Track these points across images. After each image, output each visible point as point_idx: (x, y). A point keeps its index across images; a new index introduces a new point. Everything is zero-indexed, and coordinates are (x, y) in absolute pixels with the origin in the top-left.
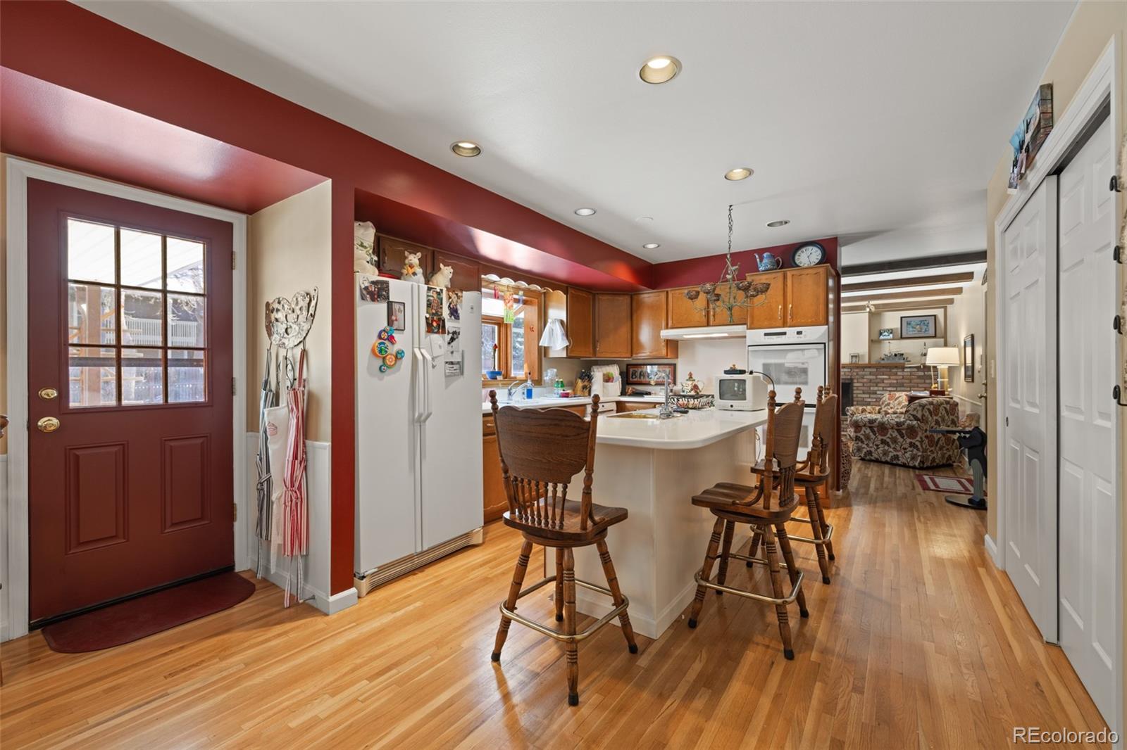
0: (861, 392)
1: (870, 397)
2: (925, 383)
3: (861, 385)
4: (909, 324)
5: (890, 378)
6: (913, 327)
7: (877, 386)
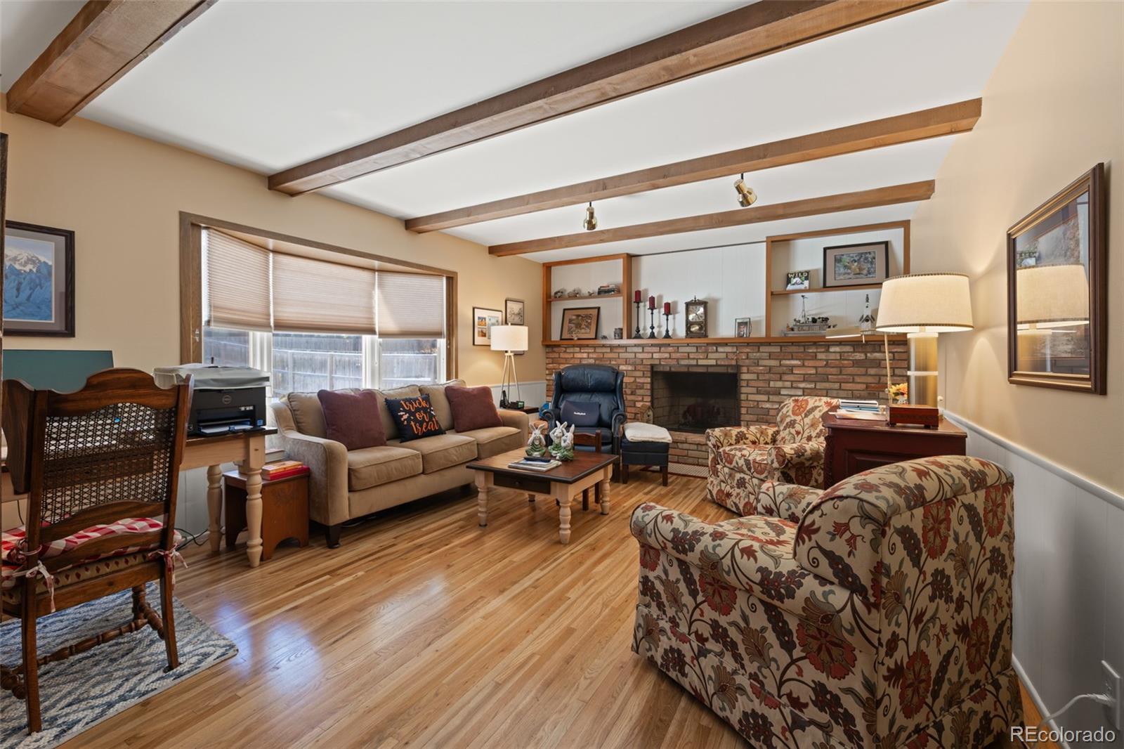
0: (754, 390)
1: (768, 401)
2: (866, 374)
3: (753, 376)
4: (838, 260)
5: (803, 366)
6: (845, 267)
7: (780, 379)
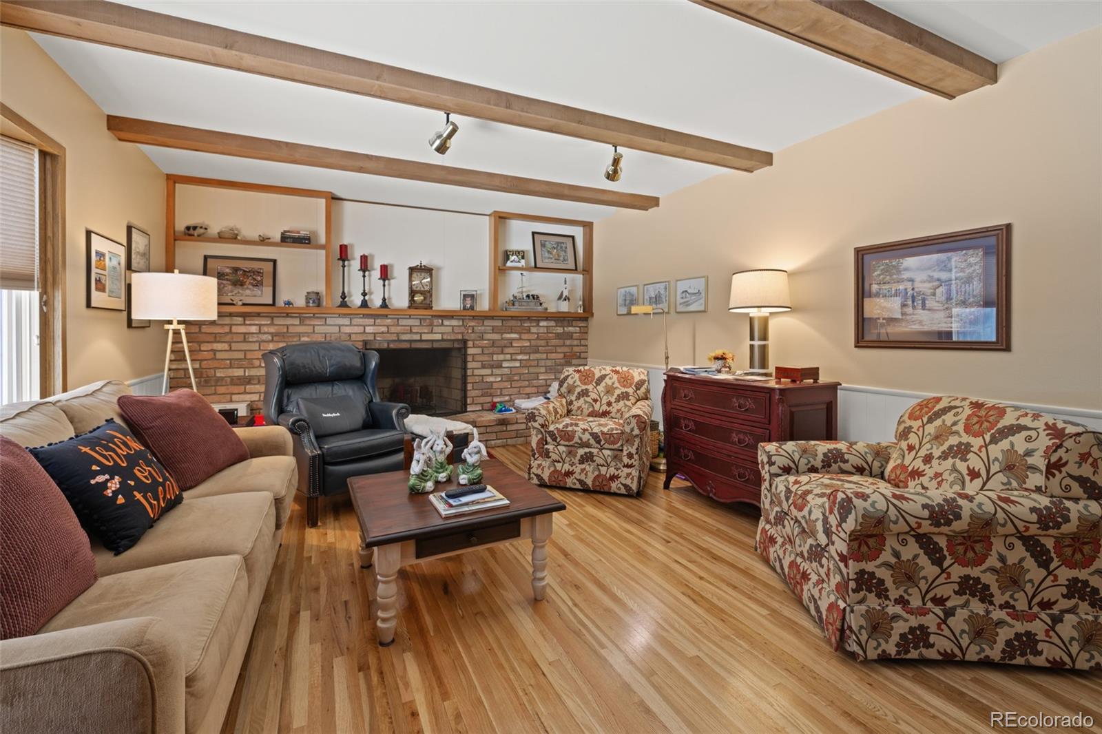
1: (492, 375)
4: (543, 245)
5: (520, 339)
6: (549, 252)
7: (502, 353)
